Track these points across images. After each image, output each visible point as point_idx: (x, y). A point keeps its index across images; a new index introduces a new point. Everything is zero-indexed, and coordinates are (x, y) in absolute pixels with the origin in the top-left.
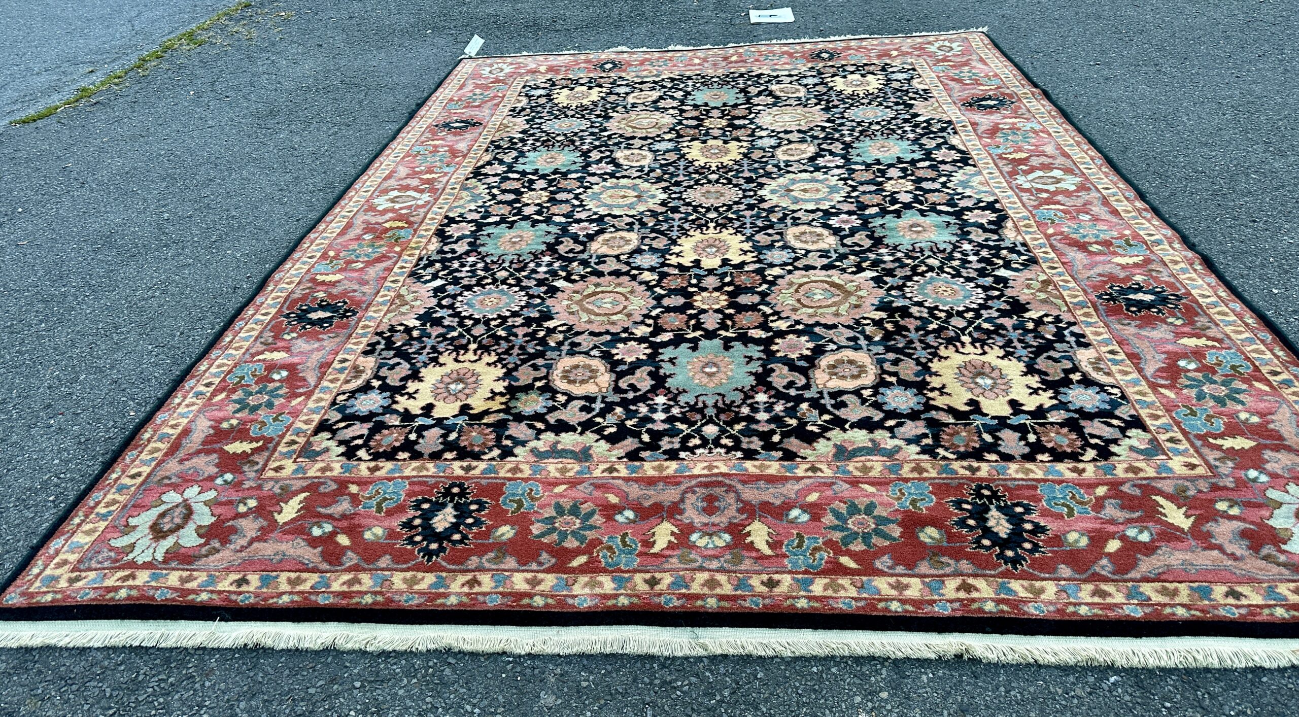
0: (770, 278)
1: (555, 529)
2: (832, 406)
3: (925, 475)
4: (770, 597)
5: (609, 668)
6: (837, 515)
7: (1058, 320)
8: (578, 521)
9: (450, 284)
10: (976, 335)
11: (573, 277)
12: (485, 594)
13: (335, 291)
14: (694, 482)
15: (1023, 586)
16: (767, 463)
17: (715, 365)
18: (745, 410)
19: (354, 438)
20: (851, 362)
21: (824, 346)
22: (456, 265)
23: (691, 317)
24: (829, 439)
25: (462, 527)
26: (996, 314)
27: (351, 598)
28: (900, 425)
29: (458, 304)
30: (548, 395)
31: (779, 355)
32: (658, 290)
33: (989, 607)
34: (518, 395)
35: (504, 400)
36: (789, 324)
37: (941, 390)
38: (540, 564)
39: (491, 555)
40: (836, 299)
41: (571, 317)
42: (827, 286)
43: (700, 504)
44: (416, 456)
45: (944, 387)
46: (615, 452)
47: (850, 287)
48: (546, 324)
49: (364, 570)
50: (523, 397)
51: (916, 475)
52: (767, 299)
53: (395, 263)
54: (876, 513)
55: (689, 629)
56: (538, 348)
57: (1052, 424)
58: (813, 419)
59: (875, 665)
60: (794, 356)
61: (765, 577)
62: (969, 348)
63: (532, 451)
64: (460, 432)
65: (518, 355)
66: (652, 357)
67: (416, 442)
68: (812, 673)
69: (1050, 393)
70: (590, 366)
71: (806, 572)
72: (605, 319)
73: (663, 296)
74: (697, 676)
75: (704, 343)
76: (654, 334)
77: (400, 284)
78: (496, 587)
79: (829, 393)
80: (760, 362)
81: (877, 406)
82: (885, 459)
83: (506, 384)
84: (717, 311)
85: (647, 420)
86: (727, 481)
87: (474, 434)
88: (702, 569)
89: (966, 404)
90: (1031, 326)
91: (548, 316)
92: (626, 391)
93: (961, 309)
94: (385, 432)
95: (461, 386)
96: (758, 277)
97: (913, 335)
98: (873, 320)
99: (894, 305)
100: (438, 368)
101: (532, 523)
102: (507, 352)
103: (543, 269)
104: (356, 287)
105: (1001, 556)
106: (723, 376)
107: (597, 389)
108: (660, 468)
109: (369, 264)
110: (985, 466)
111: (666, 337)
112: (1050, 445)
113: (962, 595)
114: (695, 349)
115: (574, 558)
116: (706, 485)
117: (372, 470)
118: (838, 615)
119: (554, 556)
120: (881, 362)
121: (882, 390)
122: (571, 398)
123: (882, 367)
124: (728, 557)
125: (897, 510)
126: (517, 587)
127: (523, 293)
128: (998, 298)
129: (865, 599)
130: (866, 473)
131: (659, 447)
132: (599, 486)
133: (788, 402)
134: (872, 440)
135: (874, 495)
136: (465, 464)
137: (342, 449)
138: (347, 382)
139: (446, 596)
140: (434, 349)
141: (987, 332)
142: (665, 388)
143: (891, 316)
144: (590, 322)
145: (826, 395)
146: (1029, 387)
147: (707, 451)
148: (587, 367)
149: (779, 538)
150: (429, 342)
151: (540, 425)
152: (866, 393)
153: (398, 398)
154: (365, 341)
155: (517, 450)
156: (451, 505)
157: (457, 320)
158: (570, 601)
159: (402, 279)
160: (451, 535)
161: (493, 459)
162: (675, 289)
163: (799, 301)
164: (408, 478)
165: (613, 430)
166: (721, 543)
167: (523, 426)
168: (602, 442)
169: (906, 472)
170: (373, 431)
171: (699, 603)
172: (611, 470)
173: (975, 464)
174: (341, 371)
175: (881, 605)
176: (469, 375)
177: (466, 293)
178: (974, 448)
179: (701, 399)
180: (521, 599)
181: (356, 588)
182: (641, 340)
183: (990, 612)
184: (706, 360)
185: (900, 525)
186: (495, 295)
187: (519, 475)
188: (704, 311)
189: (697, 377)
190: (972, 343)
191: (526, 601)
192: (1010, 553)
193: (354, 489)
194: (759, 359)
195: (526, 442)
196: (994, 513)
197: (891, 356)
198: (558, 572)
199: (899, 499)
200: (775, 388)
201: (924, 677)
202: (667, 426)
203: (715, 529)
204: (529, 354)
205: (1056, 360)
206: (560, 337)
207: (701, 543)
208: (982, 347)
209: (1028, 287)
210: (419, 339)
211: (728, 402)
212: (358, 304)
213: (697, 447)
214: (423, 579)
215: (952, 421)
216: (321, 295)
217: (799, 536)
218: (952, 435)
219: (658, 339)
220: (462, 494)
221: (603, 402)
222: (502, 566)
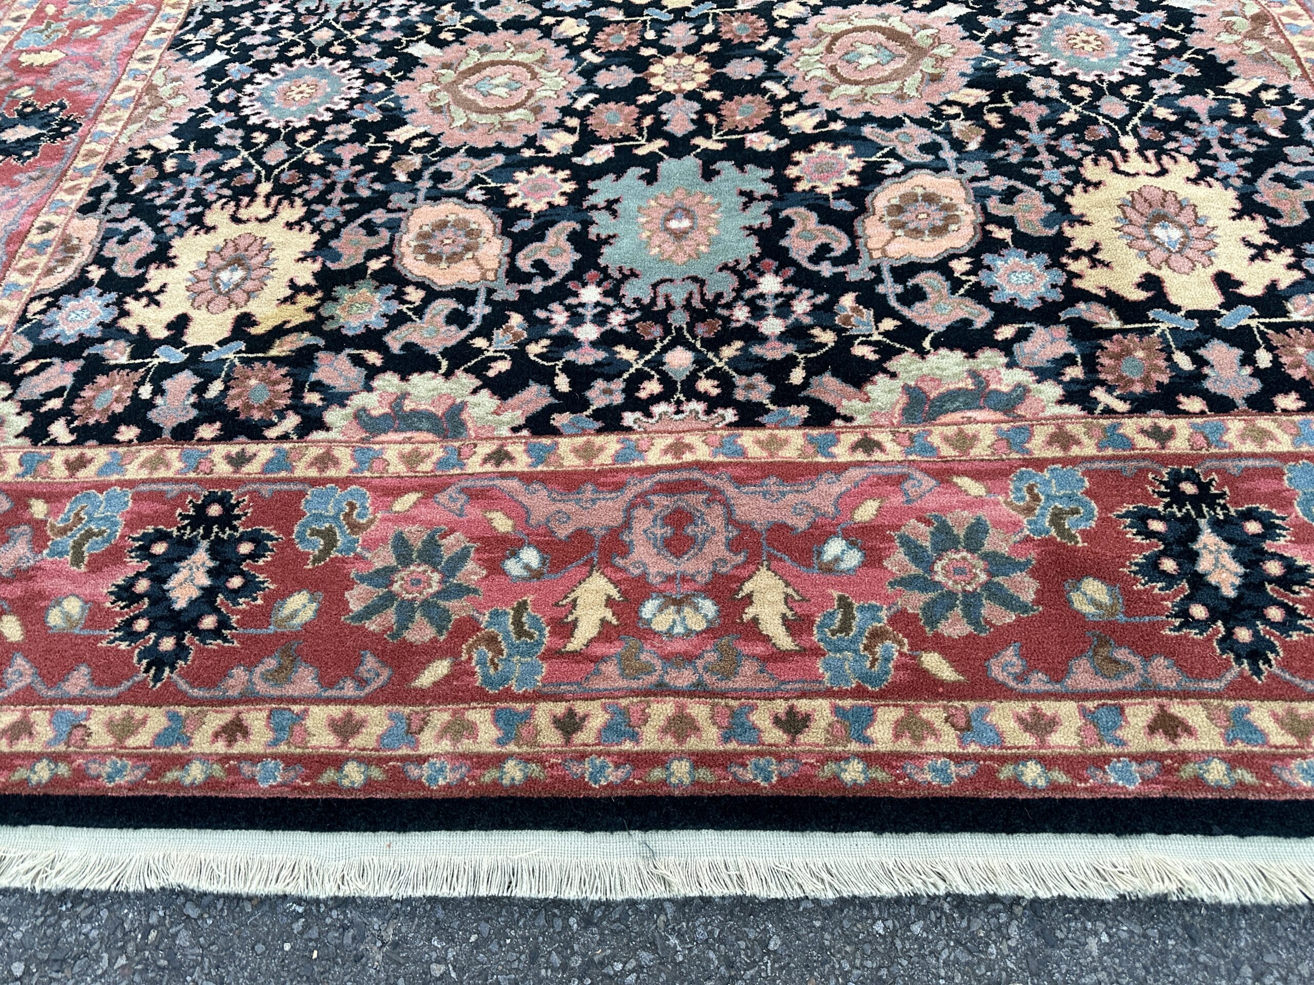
0: (781, 24)
1: (390, 598)
2: (900, 298)
3: (1075, 451)
4: (792, 756)
5: (485, 928)
6: (915, 552)
7: (1286, 96)
8: (436, 577)
9: (233, 59)
10: (1145, 132)
11: (444, 35)
12: (254, 759)
13: (47, 84)
14: (647, 484)
15: (1274, 715)
16: (782, 433)
17: (688, 213)
18: (741, 314)
19: (48, 396)
20: (930, 198)
21: (879, 165)
22: (247, 20)
23: (646, 110)
24: (893, 375)
25: (220, 597)
26: (1176, 88)
27: (13, 768)
28: (1023, 335)
29: (245, 101)
30: (390, 289)
31: (801, 187)
32: (587, 55)
33: (1216, 773)
34: (339, 290)
35: (311, 301)
36: (816, 119)
37: (1092, 254)
38: (362, 683)
39: (271, 663)
40: (898, 64)
41: (437, 118)
42: (881, 38)
43: (659, 532)
44: (150, 433)
45: (1096, 248)
46: (507, 416)
47: (922, 38)
48: (393, 136)
49: (41, 701)
50: (344, 293)
51: (1056, 452)
52: (778, 67)
53: (150, 23)
54: (988, 547)
55: (637, 835)
56: (378, 186)
57: (1298, 325)
58: (863, 330)
59: (996, 914)
60: (827, 189)
61: (781, 706)
62: (1135, 163)
63: (357, 416)
64: (228, 378)
65: (342, 202)
66: (576, 198)
67: (150, 405)
68: (872, 938)
69: (1286, 256)
70: (466, 223)
71: (859, 693)
72: (494, 119)
73: (597, 68)
74: (652, 946)
75: (668, 166)
76: (580, 148)
77: (153, 64)
78: (275, 742)
79: (893, 270)
80: (768, 204)
81: (980, 294)
82: (999, 416)
83: (317, 267)
84: (691, 96)
85: (566, 341)
86: (709, 480)
87: (253, 382)
88: (661, 690)
89: (1139, 285)
90: (1239, 110)
91: (394, 119)
92: (527, 278)
93: (1116, 78)
94: (101, 380)
95: (239, 274)
96: (761, 23)
97: (1037, 137)
98: (964, 106)
99: (1001, 74)
100: (203, 237)
101: (349, 588)
102: (322, 199)
103: (392, 21)
104: (83, 74)
105: (1228, 642)
106: (701, 238)
107: (478, 274)
108: (587, 452)
109: (109, 26)
110: (1181, 425)
111: (600, 154)
112: (1297, 374)
113: (1160, 744)
114: (651, 179)
115: (424, 666)
116: (669, 489)
117: (74, 466)
118: (926, 801)
119: (385, 663)
120: (981, 196)
121: (987, 258)
122: (432, 294)
123: (984, 208)
124: (711, 657)
125: (1027, 539)
126: (314, 742)
127: (356, 72)
128: (1178, 53)
129: (975, 757)
130: (965, 452)
131: (586, 404)
132: (475, 495)
133: (818, 292)
134: (974, 374)
135: (979, 502)
136: (234, 449)
137: (25, 421)
138: (49, 271)
139: (183, 762)
140: (199, 198)
141: (1165, 126)
142: (597, 267)
143: (996, 98)
144: (469, 127)
145: (887, 275)
146: (1249, 244)
147: (672, 409)
148: (462, 225)
149: (804, 609)
150: (191, 182)
151: (373, 358)
152: (960, 266)
153: (131, 304)
154: (86, 183)
155: (333, 416)
156: (205, 544)
157: (240, 133)
158: (414, 771)
159: (156, 53)
160: (199, 617)
161: (285, 437)
162: (617, 53)
163: (833, 69)
164: (131, 484)
165: (503, 366)
166: (697, 624)
167: (342, 360)
168: (485, 393)
169: (1038, 446)
170: (83, 378)
171: (657, 774)
172: (500, 456)
173: (1165, 423)
174: (40, 249)
175: (1006, 773)
176: (254, 249)
177: (259, 78)
178: (1159, 385)
179: (662, 290)
180: (319, 772)
181: (23, 745)
182: (558, 163)
183: (1220, 788)
184: (670, 203)
185: (1033, 574)
186: (308, 78)
187: (332, 473)
188: (667, 97)
189: (656, 241)
190: (1141, 151)
191: (329, 776)
192: (1243, 635)
193: (39, 508)
194: (765, 197)
195: (347, 396)
196: (1208, 540)
197: (1000, 183)
198: (395, 702)
199: (1029, 510)
200: (794, 263)
201: (1092, 943)
202: (601, 355)
203: (687, 588)
204: (360, 200)
205: (1292, 184)
206: (416, 161)
207: (661, 623)
208: (1158, 160)
209: (1229, 28)
210: (174, 176)
211: (710, 296)
212: (82, 107)
213: (655, 399)
214: (143, 722)
215: (1116, 324)
216: (25, 93)
217: (845, 604)
218: (1117, 357)
219: (588, 160)
220: (226, 520)
221: (488, 301)
222: (290, 690)
